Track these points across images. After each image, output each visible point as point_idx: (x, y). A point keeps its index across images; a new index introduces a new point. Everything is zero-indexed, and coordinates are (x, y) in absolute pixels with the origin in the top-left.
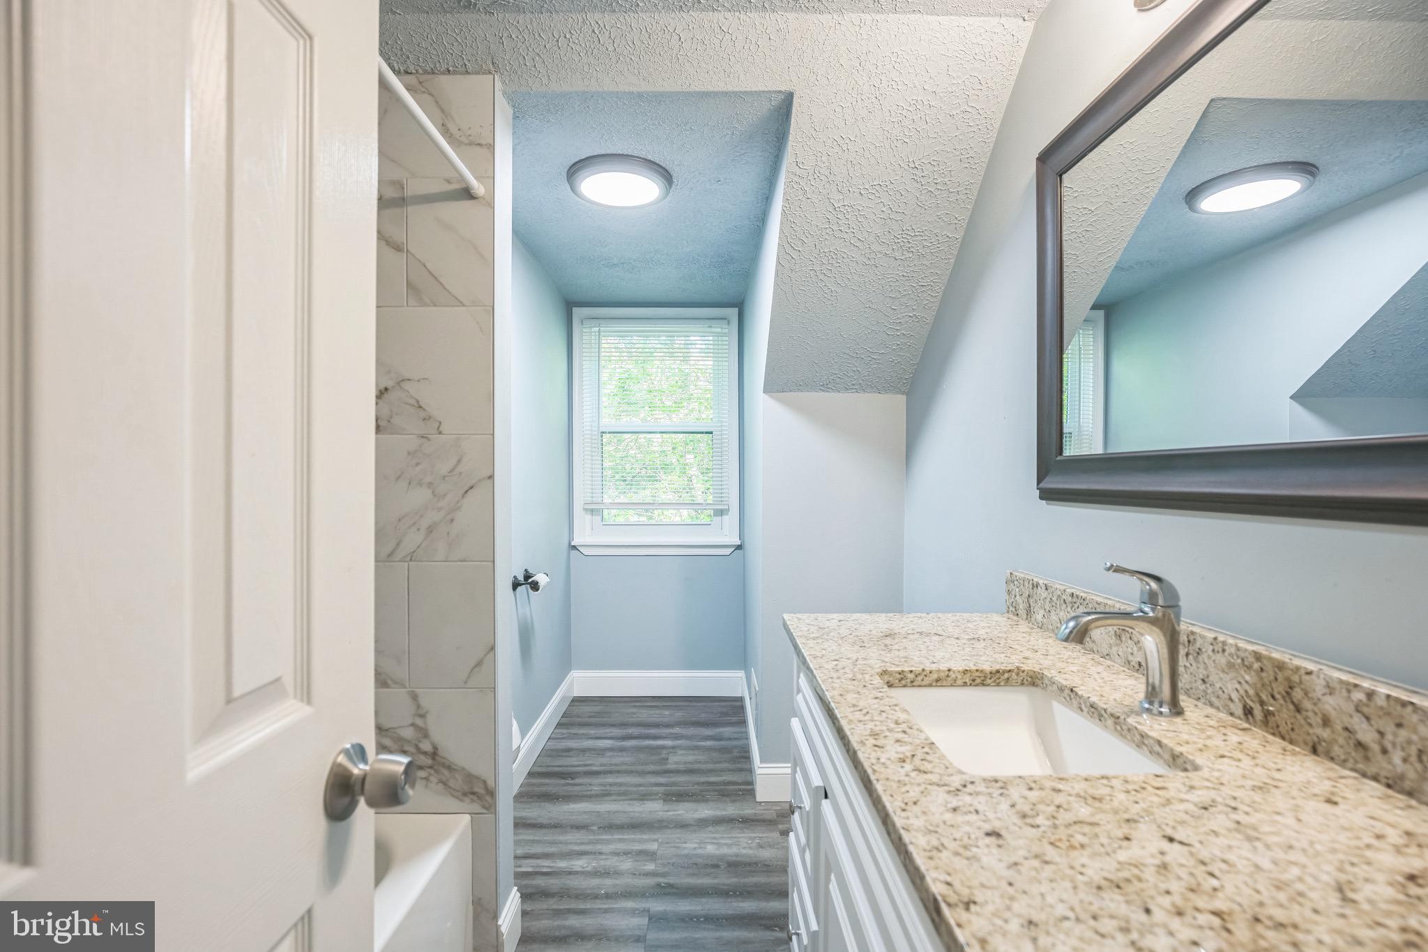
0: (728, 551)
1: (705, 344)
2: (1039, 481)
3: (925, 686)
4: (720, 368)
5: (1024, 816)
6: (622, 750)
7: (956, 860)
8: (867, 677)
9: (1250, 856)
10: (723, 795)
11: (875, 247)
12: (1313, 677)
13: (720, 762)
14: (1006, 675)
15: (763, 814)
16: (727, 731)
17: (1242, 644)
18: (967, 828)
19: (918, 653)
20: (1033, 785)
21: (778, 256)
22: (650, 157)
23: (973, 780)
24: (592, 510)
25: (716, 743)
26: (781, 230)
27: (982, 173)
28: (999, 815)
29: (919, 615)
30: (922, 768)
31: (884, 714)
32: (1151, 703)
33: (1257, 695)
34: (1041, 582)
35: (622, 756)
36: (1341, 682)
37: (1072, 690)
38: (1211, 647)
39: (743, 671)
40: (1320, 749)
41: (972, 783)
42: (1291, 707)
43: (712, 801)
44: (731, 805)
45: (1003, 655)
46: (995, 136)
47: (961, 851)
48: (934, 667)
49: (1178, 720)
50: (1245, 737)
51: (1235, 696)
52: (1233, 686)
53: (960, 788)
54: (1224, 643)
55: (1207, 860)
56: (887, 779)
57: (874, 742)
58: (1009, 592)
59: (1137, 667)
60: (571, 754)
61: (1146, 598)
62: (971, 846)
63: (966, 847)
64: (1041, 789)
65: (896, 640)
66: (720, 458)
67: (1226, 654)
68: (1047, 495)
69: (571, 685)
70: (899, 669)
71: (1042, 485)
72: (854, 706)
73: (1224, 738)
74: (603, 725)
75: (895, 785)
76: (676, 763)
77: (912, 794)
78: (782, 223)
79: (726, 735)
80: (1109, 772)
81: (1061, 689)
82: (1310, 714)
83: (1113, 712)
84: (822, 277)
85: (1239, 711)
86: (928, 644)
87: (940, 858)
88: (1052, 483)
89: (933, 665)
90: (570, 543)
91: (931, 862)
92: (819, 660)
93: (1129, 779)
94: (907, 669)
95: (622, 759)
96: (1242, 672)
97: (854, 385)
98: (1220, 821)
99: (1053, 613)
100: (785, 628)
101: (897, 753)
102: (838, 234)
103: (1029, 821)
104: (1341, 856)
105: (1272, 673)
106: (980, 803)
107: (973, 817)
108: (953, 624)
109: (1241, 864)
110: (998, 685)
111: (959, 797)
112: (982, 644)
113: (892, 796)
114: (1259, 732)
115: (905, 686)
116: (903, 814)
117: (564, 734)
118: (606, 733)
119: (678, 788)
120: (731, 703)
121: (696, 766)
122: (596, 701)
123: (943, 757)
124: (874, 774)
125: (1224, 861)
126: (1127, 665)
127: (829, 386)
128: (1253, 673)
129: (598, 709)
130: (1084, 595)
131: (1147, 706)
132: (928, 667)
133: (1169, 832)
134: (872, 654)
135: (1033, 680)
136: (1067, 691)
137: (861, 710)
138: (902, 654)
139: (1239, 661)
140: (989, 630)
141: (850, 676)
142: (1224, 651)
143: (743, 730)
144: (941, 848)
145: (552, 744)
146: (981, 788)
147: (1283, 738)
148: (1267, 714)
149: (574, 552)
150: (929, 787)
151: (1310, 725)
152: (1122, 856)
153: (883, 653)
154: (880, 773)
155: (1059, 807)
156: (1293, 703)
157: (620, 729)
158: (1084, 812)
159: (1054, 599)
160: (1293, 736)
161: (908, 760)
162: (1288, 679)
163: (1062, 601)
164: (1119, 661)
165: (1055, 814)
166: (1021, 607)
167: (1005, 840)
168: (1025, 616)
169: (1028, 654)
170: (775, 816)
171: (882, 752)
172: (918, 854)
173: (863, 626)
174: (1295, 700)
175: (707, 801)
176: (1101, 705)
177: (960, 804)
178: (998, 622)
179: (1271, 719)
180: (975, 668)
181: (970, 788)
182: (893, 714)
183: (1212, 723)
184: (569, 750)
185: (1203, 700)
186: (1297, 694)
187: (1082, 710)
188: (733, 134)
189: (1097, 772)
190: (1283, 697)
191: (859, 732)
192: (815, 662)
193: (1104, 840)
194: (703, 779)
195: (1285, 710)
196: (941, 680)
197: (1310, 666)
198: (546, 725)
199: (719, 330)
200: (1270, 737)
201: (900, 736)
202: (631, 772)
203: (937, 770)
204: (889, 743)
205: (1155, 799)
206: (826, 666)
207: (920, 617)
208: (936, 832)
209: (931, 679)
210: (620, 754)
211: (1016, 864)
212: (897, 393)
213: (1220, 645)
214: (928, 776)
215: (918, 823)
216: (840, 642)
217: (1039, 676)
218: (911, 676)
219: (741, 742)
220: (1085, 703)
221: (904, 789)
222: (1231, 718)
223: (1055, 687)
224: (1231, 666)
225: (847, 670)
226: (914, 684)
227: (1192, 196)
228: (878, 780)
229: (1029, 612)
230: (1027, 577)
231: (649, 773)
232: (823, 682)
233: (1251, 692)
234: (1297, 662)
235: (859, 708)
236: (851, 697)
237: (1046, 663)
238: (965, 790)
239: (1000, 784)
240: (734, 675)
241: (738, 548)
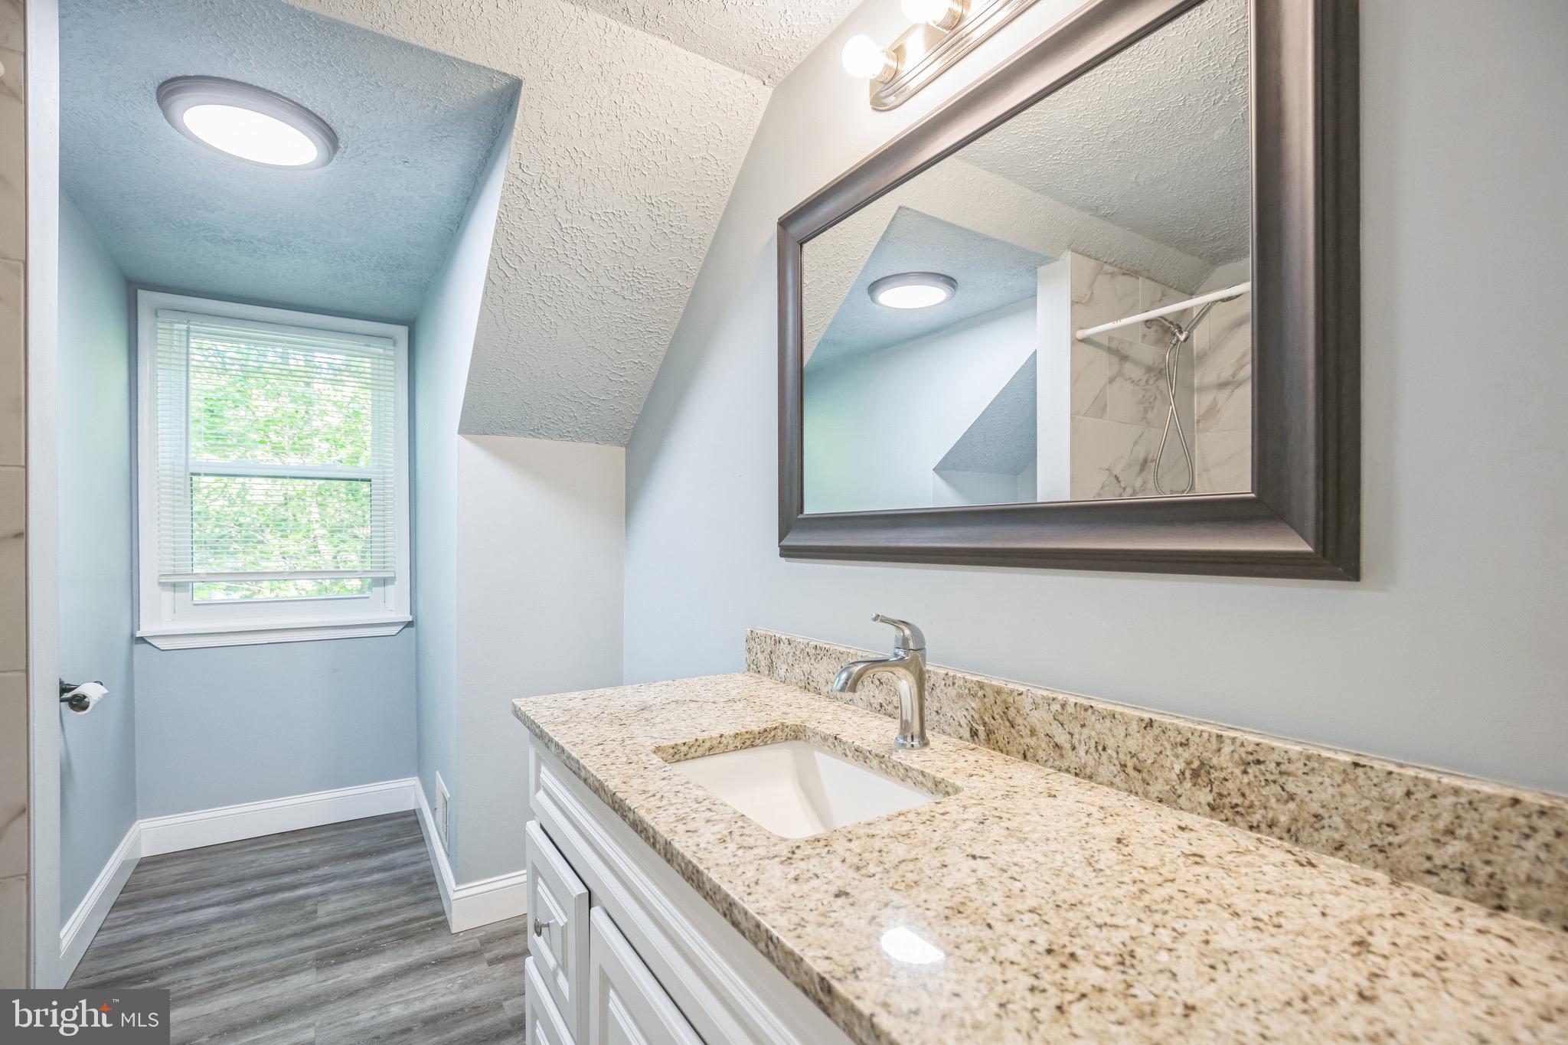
0: (394, 630)
2: (781, 539)
3: (698, 757)
4: (383, 399)
5: (858, 869)
6: (238, 916)
7: (822, 930)
8: (643, 757)
9: (1028, 855)
10: (404, 939)
11: (604, 281)
12: (1024, 696)
13: (396, 897)
14: (773, 733)
15: (461, 948)
16: (400, 856)
17: (968, 677)
18: (816, 896)
19: (683, 723)
20: (850, 836)
21: (488, 270)
22: (307, 104)
23: (798, 844)
24: (174, 585)
25: (388, 874)
26: (495, 240)
27: (716, 226)
28: (836, 873)
29: (665, 682)
30: (745, 844)
31: (680, 795)
32: (905, 738)
33: (981, 717)
34: (783, 637)
35: (241, 925)
36: (1043, 697)
37: (836, 738)
38: (943, 682)
39: (416, 778)
40: (1029, 755)
41: (798, 847)
42: (1007, 724)
43: (391, 949)
44: (418, 946)
45: (763, 714)
46: (730, 190)
47: (822, 920)
48: (705, 735)
49: (927, 750)
50: (978, 756)
51: (963, 722)
52: (961, 714)
53: (790, 855)
54: (954, 677)
55: (1005, 868)
56: (717, 865)
57: (684, 827)
58: (749, 650)
59: (878, 708)
60: (146, 942)
61: (900, 644)
62: (828, 912)
63: (824, 915)
64: (858, 838)
65: (655, 713)
66: (382, 513)
67: (956, 686)
68: (787, 552)
69: (136, 844)
70: (672, 743)
71: (784, 543)
72: (644, 792)
73: (964, 759)
74: (201, 889)
75: (728, 869)
76: (328, 914)
77: (749, 874)
78: (496, 231)
79: (399, 861)
80: (904, 809)
81: (825, 739)
82: (1022, 728)
83: (877, 752)
84: (540, 304)
85: (967, 734)
86: (689, 712)
87: (808, 935)
88: (794, 540)
89: (705, 734)
90: (132, 635)
91: (800, 940)
92: (581, 747)
93: (920, 811)
94: (680, 742)
95: (240, 929)
96: (969, 700)
97: (569, 432)
98: (996, 831)
99: (796, 666)
100: (518, 717)
101: (713, 834)
102: (563, 258)
103: (863, 872)
104: (1077, 838)
105: (992, 698)
106: (814, 866)
107: (815, 883)
108: (704, 688)
109: (1026, 863)
110: (766, 744)
111: (793, 866)
112: (739, 706)
113: (731, 882)
114: (985, 750)
115: (678, 761)
116: (752, 898)
117: (129, 917)
118: (209, 899)
119: (337, 946)
120: (399, 821)
121: (360, 911)
122: (184, 857)
123: (759, 828)
124: (701, 863)
125: (1016, 865)
126: (869, 708)
127: (541, 431)
128: (977, 700)
130: (827, 647)
131: (901, 741)
132: (701, 736)
133: (969, 851)
134: (636, 732)
135: (796, 734)
136: (831, 740)
137: (654, 796)
138: (667, 726)
139: (967, 691)
140: (738, 690)
141: (625, 759)
142: (954, 684)
143: (422, 850)
144: (803, 923)
145: (105, 937)
146: (807, 850)
147: (1002, 751)
148: (989, 733)
149: (140, 648)
150: (761, 862)
151: (1022, 736)
152: (948, 883)
153: (648, 728)
154: (708, 860)
155: (880, 851)
156: (1008, 720)
157: (231, 888)
158: (900, 850)
159: (798, 653)
160: (1009, 748)
161: (728, 839)
162: (1005, 702)
163: (805, 654)
164: (862, 704)
165: (881, 859)
166: (763, 664)
167: (853, 896)
168: (767, 673)
169: (784, 709)
170: (479, 945)
171: (698, 836)
172: (785, 937)
173: (612, 702)
174: (1010, 718)
175: (384, 950)
176: (865, 747)
177: (798, 872)
178: (741, 682)
179: (992, 737)
180: (744, 730)
181: (799, 854)
182: (689, 793)
183: (951, 748)
184: (141, 939)
185: (937, 729)
186: (1012, 712)
187: (846, 756)
188: (435, 107)
189: (894, 812)
190: (1001, 717)
191: (663, 820)
192: (576, 749)
193: (929, 873)
194: (373, 925)
195: (1002, 728)
196: (713, 748)
197: (1021, 689)
199: (381, 351)
200: (993, 752)
201: (708, 814)
202: (259, 943)
203: (759, 843)
204: (700, 824)
205: (945, 824)
206: (592, 753)
207: (668, 685)
208: (790, 908)
209: (703, 749)
210: (236, 922)
211: (874, 918)
212: (616, 445)
213: (951, 679)
214: (755, 851)
215: (770, 903)
216: (595, 722)
217: (801, 730)
218: (684, 749)
219: (420, 867)
220: (849, 748)
221: (739, 871)
222: (960, 741)
223: (818, 737)
224: (960, 696)
225: (617, 753)
226: (688, 756)
227: (874, 287)
228: (708, 869)
229: (771, 667)
230: (769, 633)
231: (288, 937)
232: (597, 770)
233: (976, 716)
234: (1011, 686)
235: (651, 794)
236: (636, 783)
237: (804, 715)
238: (795, 856)
239: (823, 843)
240: (404, 784)
241: (407, 626)
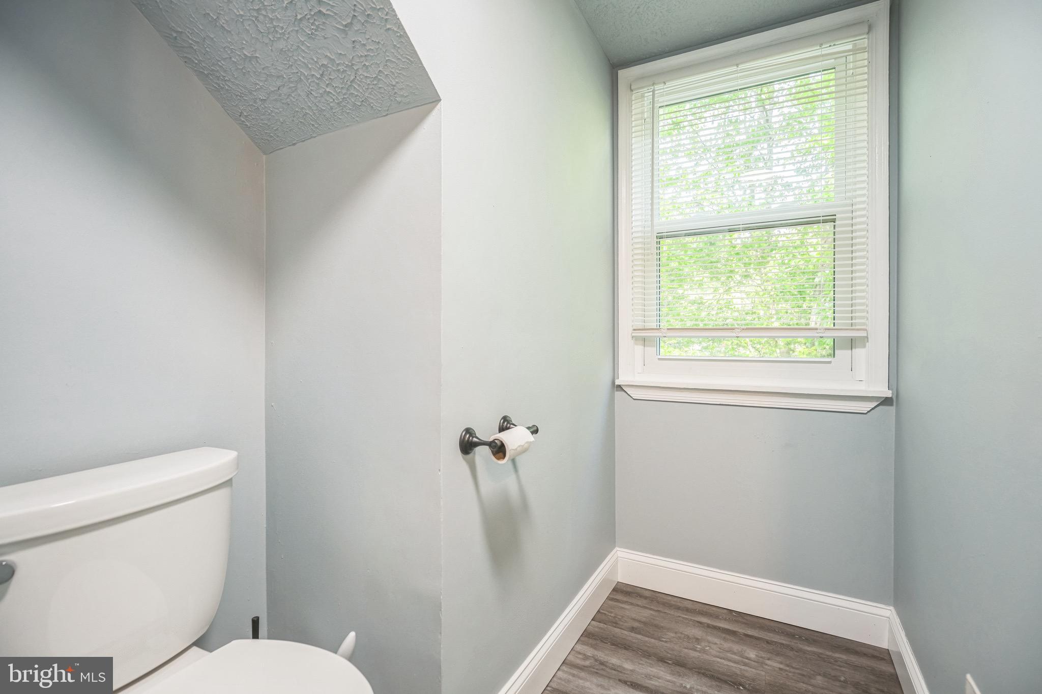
0: (865, 407)
1: (817, 96)
24: (645, 340)
39: (893, 609)
69: (614, 566)
90: (613, 382)
129: (645, 614)
149: (618, 394)
198: (595, 595)
240: (875, 610)
241: (882, 404)
